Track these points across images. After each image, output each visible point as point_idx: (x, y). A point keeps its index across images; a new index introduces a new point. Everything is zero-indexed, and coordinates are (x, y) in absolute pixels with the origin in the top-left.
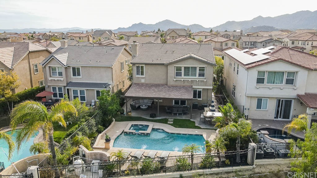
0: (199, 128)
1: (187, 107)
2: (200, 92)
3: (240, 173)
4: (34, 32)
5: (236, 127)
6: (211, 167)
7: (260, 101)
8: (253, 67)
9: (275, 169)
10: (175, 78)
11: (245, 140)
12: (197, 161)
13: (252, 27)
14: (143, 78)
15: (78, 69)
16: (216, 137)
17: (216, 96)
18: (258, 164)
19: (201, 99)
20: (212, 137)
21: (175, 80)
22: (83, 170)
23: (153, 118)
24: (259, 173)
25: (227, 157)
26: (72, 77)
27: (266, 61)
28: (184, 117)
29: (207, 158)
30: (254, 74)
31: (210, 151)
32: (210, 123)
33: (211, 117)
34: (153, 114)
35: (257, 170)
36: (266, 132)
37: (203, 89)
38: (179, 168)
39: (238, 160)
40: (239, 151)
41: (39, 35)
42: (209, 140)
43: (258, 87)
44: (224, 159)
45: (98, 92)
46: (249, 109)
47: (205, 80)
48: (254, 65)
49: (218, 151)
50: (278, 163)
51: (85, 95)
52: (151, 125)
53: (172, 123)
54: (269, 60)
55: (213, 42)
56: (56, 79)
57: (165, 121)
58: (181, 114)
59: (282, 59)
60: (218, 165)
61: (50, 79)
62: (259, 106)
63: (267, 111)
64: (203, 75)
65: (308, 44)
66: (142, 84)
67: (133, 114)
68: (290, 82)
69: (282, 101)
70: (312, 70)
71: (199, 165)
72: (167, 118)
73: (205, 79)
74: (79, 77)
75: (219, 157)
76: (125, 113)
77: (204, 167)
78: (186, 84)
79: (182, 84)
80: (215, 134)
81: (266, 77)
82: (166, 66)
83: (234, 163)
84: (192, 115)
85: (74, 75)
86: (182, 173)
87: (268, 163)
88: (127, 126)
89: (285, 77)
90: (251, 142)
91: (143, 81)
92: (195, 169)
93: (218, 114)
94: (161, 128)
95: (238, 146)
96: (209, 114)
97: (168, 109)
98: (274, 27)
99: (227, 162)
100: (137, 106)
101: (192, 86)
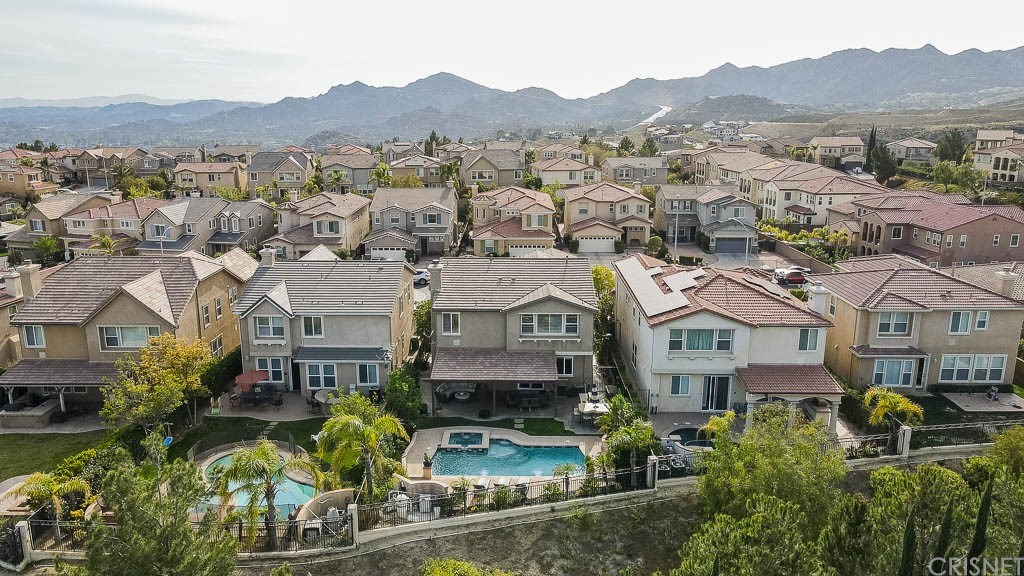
0: (571, 434)
1: (544, 391)
2: (569, 362)
3: (635, 500)
4: (37, 142)
5: (629, 434)
6: (593, 495)
7: (676, 380)
8: (661, 323)
9: (684, 491)
10: (521, 337)
11: (644, 452)
12: (574, 487)
13: (707, 98)
14: (457, 337)
15: (318, 320)
16: (602, 449)
17: (601, 370)
18: (661, 486)
19: (571, 375)
20: (595, 450)
21: (521, 340)
22: (408, 511)
23: (484, 418)
24: (662, 498)
25: (618, 478)
26: (304, 336)
27: (682, 313)
28: (542, 415)
29: (588, 481)
30: (664, 336)
31: (592, 471)
32: (590, 425)
33: (592, 414)
34: (484, 411)
35: (659, 495)
36: (678, 437)
37: (575, 357)
38: (548, 499)
39: (633, 482)
40: (636, 469)
41: (64, 157)
42: (590, 455)
43: (671, 356)
44: (613, 483)
45: (363, 368)
46: (657, 396)
47: (579, 340)
48: (663, 319)
49: (604, 470)
50: (690, 482)
51: (336, 375)
52: (487, 434)
53: (522, 426)
54: (688, 311)
55: (591, 203)
56: (270, 343)
57: (508, 424)
58: (537, 408)
59: (708, 310)
60: (604, 491)
61: (256, 342)
62: (675, 390)
63: (689, 397)
64: (574, 330)
65: (820, 203)
66: (456, 349)
67: (445, 413)
68: (724, 346)
69: (714, 378)
70: (755, 327)
71: (577, 493)
72: (513, 417)
73: (578, 337)
74: (317, 337)
75: (605, 479)
76: (430, 410)
77: (584, 495)
78: (543, 348)
79: (535, 348)
80: (600, 444)
81: (684, 339)
82: (505, 314)
83: (627, 487)
84: (558, 408)
85: (308, 331)
86: (554, 504)
87: (677, 483)
88: (444, 437)
89: (716, 339)
90: (651, 455)
91: (457, 343)
92: (571, 498)
93: (602, 408)
94: (505, 437)
95: (633, 460)
96: (589, 407)
97: (512, 399)
98: (768, 98)
99: (618, 485)
100: (448, 394)
101: (554, 352)
